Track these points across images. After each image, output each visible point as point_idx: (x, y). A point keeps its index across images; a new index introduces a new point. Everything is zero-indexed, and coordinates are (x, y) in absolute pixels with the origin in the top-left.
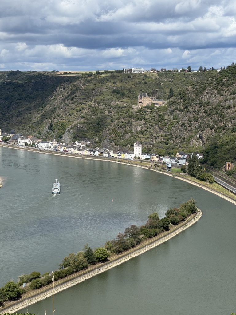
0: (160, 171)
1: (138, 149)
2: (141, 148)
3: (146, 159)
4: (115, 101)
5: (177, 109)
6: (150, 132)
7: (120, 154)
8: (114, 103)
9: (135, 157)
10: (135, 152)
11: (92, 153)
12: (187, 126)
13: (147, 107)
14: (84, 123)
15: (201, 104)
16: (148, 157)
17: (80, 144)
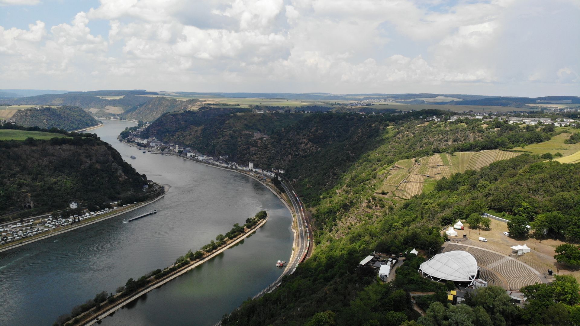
0: (260, 180)
1: (251, 165)
2: (253, 164)
3: (255, 171)
4: (245, 131)
5: (274, 141)
6: (259, 154)
7: (241, 167)
8: (244, 133)
9: (250, 169)
10: (250, 167)
11: (227, 165)
12: (279, 152)
13: (259, 139)
14: (226, 145)
15: (287, 139)
16: (256, 170)
17: (222, 157)
